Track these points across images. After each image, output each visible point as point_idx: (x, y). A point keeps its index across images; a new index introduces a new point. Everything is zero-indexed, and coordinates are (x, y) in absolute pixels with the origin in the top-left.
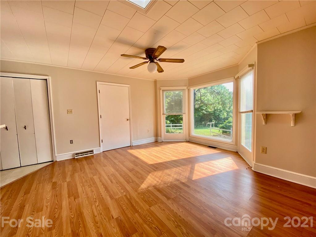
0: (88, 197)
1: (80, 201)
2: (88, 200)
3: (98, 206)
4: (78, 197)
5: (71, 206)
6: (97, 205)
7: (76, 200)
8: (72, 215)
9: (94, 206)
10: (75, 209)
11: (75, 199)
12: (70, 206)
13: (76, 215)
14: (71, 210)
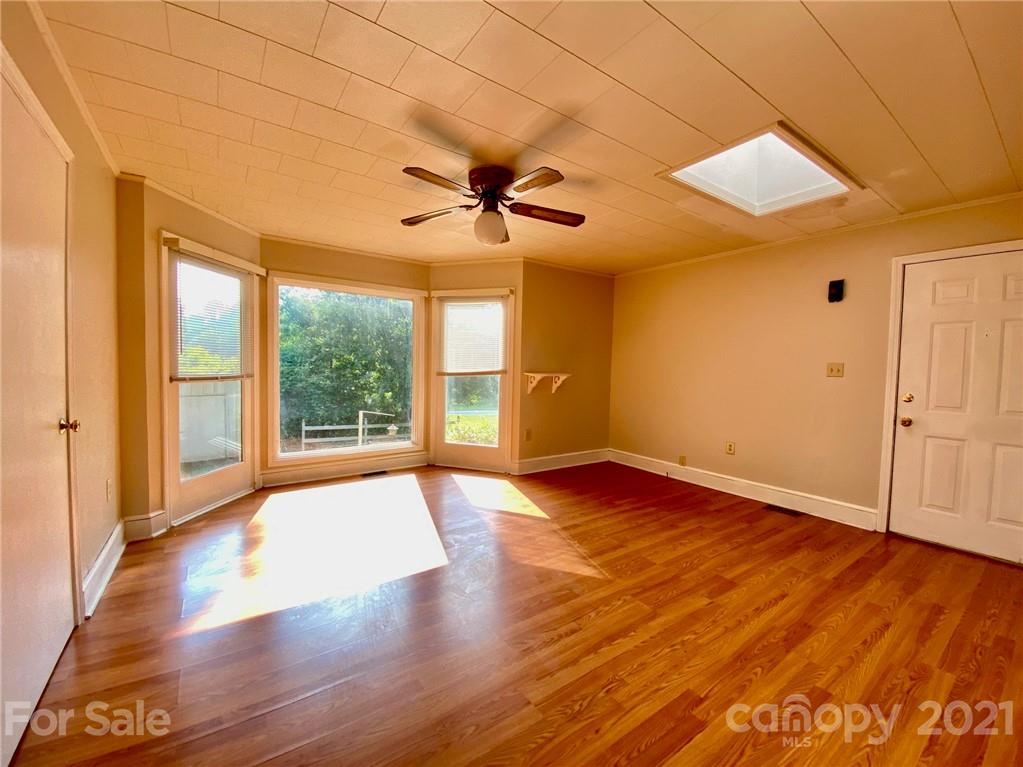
0: (676, 666)
1: (702, 678)
2: (689, 660)
3: (696, 634)
4: (686, 695)
5: (730, 694)
6: (693, 637)
7: (702, 696)
8: (756, 674)
9: (700, 641)
10: (734, 677)
11: (702, 700)
12: (734, 695)
13: (750, 666)
14: (745, 686)
